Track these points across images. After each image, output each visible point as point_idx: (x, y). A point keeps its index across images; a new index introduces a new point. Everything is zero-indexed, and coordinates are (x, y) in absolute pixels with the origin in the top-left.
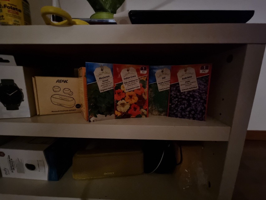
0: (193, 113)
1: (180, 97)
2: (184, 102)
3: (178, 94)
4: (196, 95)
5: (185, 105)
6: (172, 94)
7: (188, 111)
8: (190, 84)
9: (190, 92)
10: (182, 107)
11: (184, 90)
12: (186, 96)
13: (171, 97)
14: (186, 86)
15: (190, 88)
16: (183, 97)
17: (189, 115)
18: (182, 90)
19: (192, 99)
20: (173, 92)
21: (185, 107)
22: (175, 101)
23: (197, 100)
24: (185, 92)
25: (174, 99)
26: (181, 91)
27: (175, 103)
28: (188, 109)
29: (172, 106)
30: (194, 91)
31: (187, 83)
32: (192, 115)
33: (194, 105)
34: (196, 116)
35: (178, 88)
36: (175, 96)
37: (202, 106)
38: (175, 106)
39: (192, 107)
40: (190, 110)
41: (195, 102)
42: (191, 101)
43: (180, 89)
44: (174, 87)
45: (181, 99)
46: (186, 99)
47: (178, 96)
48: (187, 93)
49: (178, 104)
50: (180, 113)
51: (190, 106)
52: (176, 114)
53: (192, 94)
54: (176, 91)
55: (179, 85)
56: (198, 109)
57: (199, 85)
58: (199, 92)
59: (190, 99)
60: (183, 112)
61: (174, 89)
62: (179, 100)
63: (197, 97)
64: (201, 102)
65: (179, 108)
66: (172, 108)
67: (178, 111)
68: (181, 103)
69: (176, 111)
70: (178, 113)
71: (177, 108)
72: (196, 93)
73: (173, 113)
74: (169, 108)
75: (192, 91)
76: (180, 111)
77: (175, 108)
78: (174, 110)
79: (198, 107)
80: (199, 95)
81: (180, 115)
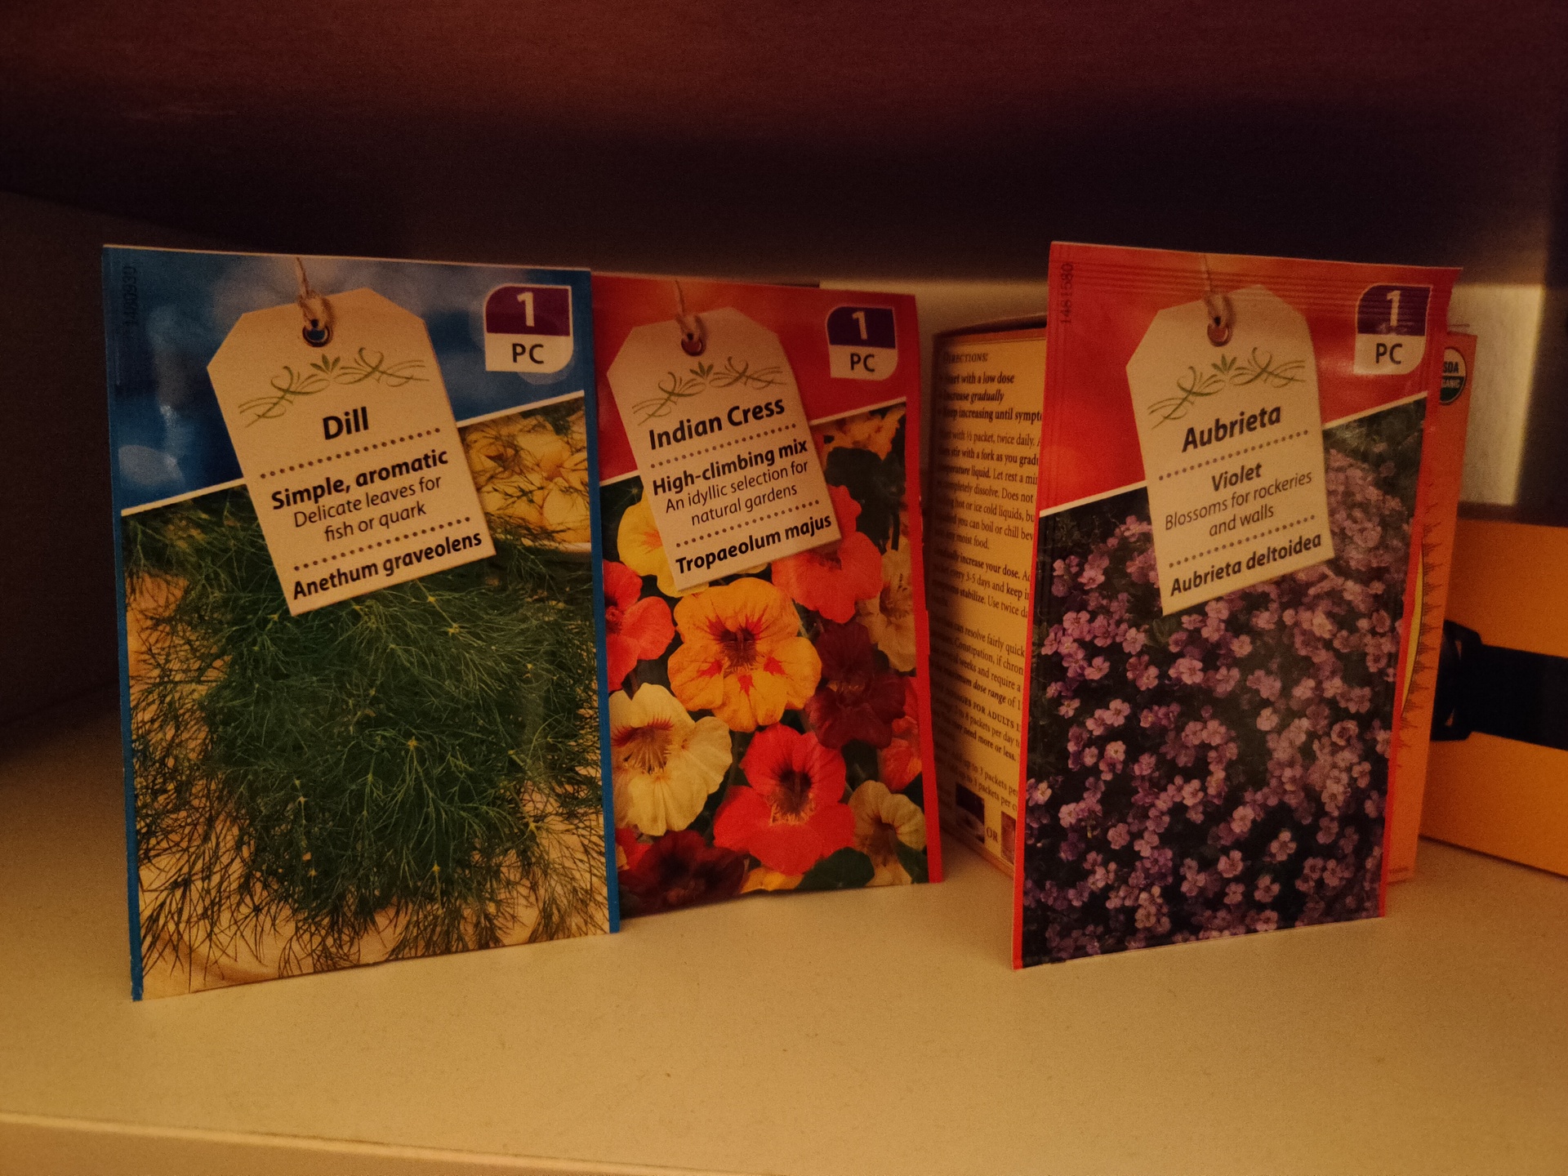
0: (1282, 857)
1: (1149, 679)
2: (1195, 734)
3: (1134, 639)
4: (1311, 639)
5: (1204, 774)
6: (1067, 646)
7: (1238, 844)
8: (1252, 507)
9: (1250, 601)
10: (1178, 809)
11: (1198, 579)
12: (1212, 656)
13: (1052, 690)
14: (1216, 530)
15: (1256, 561)
16: (1188, 671)
17: (1248, 895)
19: (1278, 685)
20: (1069, 618)
21: (1206, 803)
22: (1101, 743)
23: (1319, 683)
24: (1199, 609)
25: (1085, 711)
26: (1170, 604)
27: (1095, 771)
28: (1243, 818)
29: (1068, 814)
30: (1292, 591)
31: (1226, 493)
32: (1273, 881)
33: (1289, 751)
34: (1306, 880)
35: (1132, 568)
36: (1097, 670)
37: (1356, 760)
38: (1098, 808)
39: (1274, 782)
40: (1254, 821)
41: (1297, 721)
42: (1266, 712)
43: (1152, 574)
44: (1090, 557)
45: (1162, 711)
46: (1222, 689)
47: (1126, 671)
48: (1225, 614)
49: (1137, 772)
50: (1156, 890)
51: (1258, 780)
52: (1112, 903)
53: (1272, 627)
54: (1114, 606)
55: (1144, 527)
56: (1325, 797)
57: (1337, 516)
58: (1334, 603)
59: (1257, 691)
60: (1194, 864)
61: (1083, 580)
62: (1139, 721)
63: (1317, 655)
64: (1353, 709)
65: (1146, 828)
66: (1064, 846)
67: (1138, 864)
68: (1169, 757)
69: (1113, 866)
70: (1136, 892)
71: (1130, 825)
72: (1308, 614)
73: (1076, 898)
74: (1031, 842)
75: (1274, 595)
76: (1157, 861)
77: (1105, 832)
78: (1087, 866)
79: (1328, 768)
80: (1339, 635)
81: (1153, 910)
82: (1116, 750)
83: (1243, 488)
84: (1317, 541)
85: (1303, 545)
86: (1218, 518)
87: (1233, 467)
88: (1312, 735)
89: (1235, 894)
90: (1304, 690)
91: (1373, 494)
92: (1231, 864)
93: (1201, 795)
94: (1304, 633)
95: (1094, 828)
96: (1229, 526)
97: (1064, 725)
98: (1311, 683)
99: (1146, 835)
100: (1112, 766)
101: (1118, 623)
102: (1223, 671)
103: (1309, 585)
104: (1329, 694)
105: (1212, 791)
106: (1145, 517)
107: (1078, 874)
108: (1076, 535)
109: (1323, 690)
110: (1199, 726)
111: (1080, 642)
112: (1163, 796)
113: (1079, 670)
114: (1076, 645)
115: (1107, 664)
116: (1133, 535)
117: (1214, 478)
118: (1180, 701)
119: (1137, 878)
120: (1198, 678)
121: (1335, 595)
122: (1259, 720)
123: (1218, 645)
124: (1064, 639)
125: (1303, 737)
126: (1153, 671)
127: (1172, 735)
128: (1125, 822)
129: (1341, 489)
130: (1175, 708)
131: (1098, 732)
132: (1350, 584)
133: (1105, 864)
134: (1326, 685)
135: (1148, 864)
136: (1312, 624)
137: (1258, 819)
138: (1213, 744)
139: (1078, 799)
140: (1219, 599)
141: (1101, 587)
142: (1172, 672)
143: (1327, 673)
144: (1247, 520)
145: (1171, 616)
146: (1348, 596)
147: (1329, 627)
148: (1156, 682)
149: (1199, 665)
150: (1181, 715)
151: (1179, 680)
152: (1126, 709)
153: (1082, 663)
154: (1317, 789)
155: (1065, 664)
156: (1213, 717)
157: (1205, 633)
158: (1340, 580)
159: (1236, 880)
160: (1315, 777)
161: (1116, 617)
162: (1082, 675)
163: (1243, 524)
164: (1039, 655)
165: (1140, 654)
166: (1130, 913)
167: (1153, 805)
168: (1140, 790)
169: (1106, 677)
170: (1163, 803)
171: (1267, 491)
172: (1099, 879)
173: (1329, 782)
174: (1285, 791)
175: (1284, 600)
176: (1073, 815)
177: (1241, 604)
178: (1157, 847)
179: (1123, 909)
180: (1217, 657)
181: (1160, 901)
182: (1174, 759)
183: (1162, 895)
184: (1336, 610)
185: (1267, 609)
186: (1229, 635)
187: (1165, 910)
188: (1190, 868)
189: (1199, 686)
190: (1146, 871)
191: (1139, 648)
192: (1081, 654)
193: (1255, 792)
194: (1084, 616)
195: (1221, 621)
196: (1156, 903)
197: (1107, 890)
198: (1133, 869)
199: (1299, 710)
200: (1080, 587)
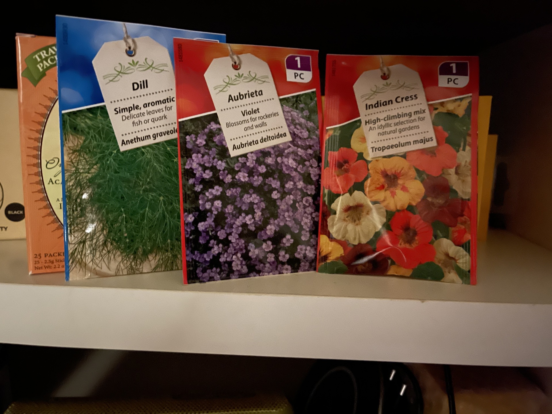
0: (288, 244)
1: (228, 179)
2: (248, 199)
3: (221, 165)
4: (288, 167)
5: (253, 213)
6: (195, 166)
7: (269, 239)
8: (258, 122)
9: (264, 153)
10: (245, 225)
11: (242, 146)
12: (251, 172)
13: (191, 181)
14: (246, 129)
15: (263, 140)
16: (242, 177)
17: (277, 258)
18: (234, 147)
19: (279, 183)
20: (194, 156)
21: (255, 223)
22: (212, 201)
23: (295, 183)
24: (245, 156)
25: (205, 189)
26: (233, 153)
27: (210, 211)
28: (271, 230)
29: (201, 226)
30: (279, 151)
31: (248, 117)
32: (286, 253)
33: (286, 206)
34: (299, 254)
35: (216, 139)
36: (208, 175)
37: (313, 211)
38: (213, 224)
39: (281, 217)
40: (275, 231)
41: (288, 196)
42: (275, 192)
43: (224, 143)
44: (199, 135)
45: (234, 190)
46: (256, 184)
47: (219, 176)
48: (255, 158)
49: (227, 211)
50: (239, 255)
51: (275, 216)
52: (222, 260)
53: (274, 163)
54: (210, 152)
55: (218, 126)
56: (302, 224)
57: (291, 127)
58: (295, 156)
59: (271, 185)
60: (253, 245)
61: (197, 143)
62: (226, 194)
63: (292, 173)
64: (309, 193)
65: (233, 232)
66: (201, 238)
67: (231, 245)
68: (239, 206)
69: (221, 245)
70: (231, 255)
71: (226, 230)
72: (286, 159)
73: (207, 257)
74: (187, 236)
75: (272, 152)
76: (238, 244)
77: (217, 232)
78: (210, 245)
79: (303, 213)
80: (299, 167)
81: (239, 263)
82: (218, 203)
83: (253, 116)
84: (285, 135)
85: (279, 136)
86: (246, 125)
87: (249, 109)
88: (295, 201)
89: (271, 258)
90: (289, 185)
91: (303, 121)
92: (267, 246)
93: (253, 220)
94: (286, 166)
95: (212, 231)
96: (251, 128)
97: (197, 195)
98: (292, 183)
99: (233, 234)
100: (217, 209)
101: (214, 158)
102: (256, 177)
103: (284, 149)
104: (299, 187)
105: (257, 219)
106: (218, 123)
107: (207, 248)
108: (193, 127)
109: (297, 186)
110: (249, 196)
111: (200, 165)
112: (238, 220)
113: (201, 175)
114: (198, 166)
115: (211, 173)
116: (214, 128)
117: (242, 112)
118: (240, 186)
119: (231, 250)
120: (247, 179)
121: (295, 153)
122: (272, 195)
123: (253, 168)
124: (193, 163)
125: (292, 202)
126: (230, 176)
127: (238, 199)
128: (224, 229)
129: (290, 118)
130: (239, 190)
131: (210, 197)
132: (299, 149)
133: (218, 244)
134: (297, 184)
135: (235, 245)
136: (288, 163)
137: (277, 230)
138: (255, 202)
139: (205, 220)
140: (252, 153)
141: (204, 145)
142: (236, 177)
143: (297, 180)
144: (257, 126)
145: (234, 157)
146: (299, 154)
147: (295, 164)
148: (231, 180)
149: (247, 175)
150: (241, 192)
151: (239, 180)
152: (221, 189)
153: (201, 172)
154: (299, 220)
155: (195, 172)
156: (254, 193)
157: (248, 164)
158: (296, 148)
159: (271, 252)
160: (298, 216)
161: (212, 156)
163: (256, 128)
164: (184, 168)
165: (224, 170)
166: (230, 263)
167: (234, 223)
168: (228, 217)
169: (212, 177)
170: (238, 222)
171: (263, 117)
172: (216, 250)
173: (304, 218)
174: (286, 221)
175: (276, 154)
176: (203, 226)
177: (260, 155)
178: (238, 239)
179: (226, 262)
180: (253, 172)
181: (241, 259)
182: (241, 207)
183: (242, 257)
184: (296, 158)
185: (271, 157)
186: (257, 165)
187: (244, 263)
188: (251, 247)
189: (247, 182)
190: (234, 247)
191: (223, 168)
192: (200, 169)
193: (275, 220)
194: (200, 155)
195: (253, 160)
196: (239, 260)
197: (219, 254)
198: (229, 247)
199: (288, 192)
200: (197, 145)
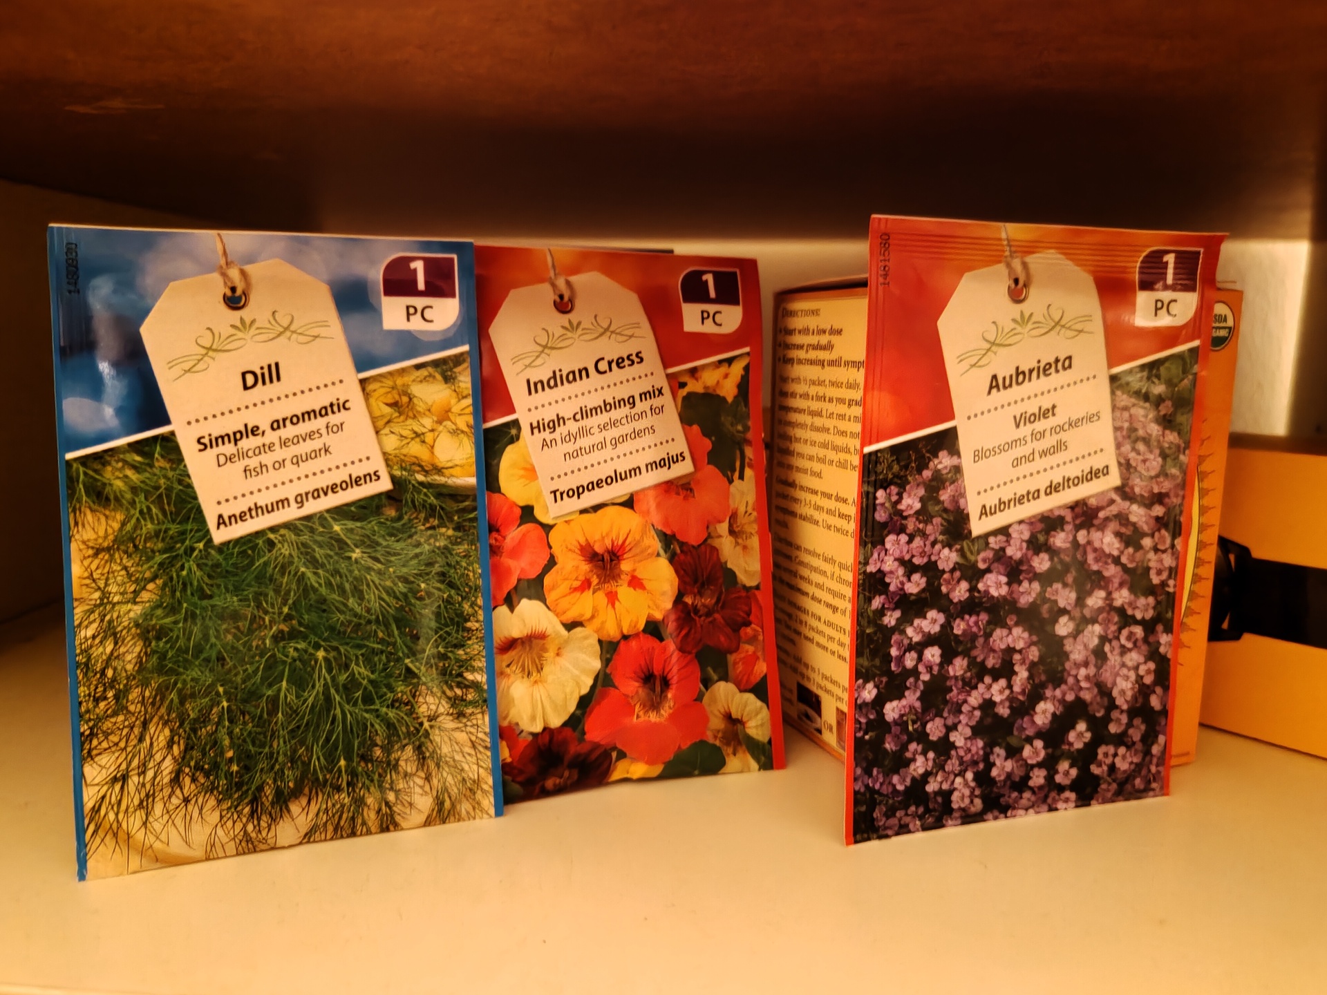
0: (1078, 745)
1: (960, 592)
2: (1002, 639)
3: (947, 558)
4: (1102, 555)
5: (1010, 674)
6: (889, 564)
7: (1040, 735)
8: (1049, 441)
9: (1050, 523)
10: (988, 705)
11: (1003, 505)
12: (1015, 572)
13: (877, 602)
14: (1017, 462)
15: (1053, 489)
16: (995, 585)
17: (1050, 778)
19: (1073, 596)
20: (890, 540)
21: (1011, 699)
22: (919, 648)
23: (1109, 594)
24: (1004, 531)
25: (906, 620)
26: (978, 527)
27: (915, 672)
28: (1044, 712)
29: (892, 710)
30: (1085, 514)
31: (1025, 430)
32: (1071, 766)
33: (1084, 653)
34: (1100, 765)
35: (945, 496)
36: (916, 585)
37: (1142, 659)
38: (918, 705)
39: (1071, 680)
40: (1054, 715)
41: (1090, 627)
42: (1063, 620)
43: (962, 501)
44: (908, 487)
45: (973, 619)
46: (1024, 601)
47: (940, 585)
48: (1026, 536)
49: (952, 673)
50: (969, 775)
51: (1057, 679)
52: (931, 787)
53: (1068, 545)
54: (929, 529)
55: (955, 461)
56: (1115, 693)
57: (1123, 449)
58: (1121, 524)
59: (1056, 602)
60: (1002, 752)
61: (902, 507)
62: (952, 628)
63: (1107, 569)
64: (1139, 616)
65: (960, 722)
66: (888, 738)
67: (953, 753)
68: (979, 660)
69: (931, 755)
70: (952, 777)
71: (945, 719)
72: (1099, 534)
73: (899, 783)
74: (859, 735)
75: (1069, 518)
76: (969, 750)
77: (924, 725)
78: (909, 755)
79: (1118, 667)
80: (1126, 552)
81: (967, 792)
82: (933, 654)
83: (1040, 425)
84: (1105, 471)
85: (1094, 474)
86: (1019, 451)
87: (1031, 407)
88: (1104, 639)
89: (1038, 777)
90: (1096, 600)
91: (1154, 429)
92: (1034, 752)
93: (1007, 692)
94: (1095, 550)
95: (914, 722)
96: (1029, 458)
97: (887, 632)
98: (1102, 594)
99: (960, 728)
100: (929, 668)
101: (933, 544)
102: (1025, 584)
103: (1099, 509)
104: (1118, 603)
105: (1017, 689)
106: (954, 452)
107: (900, 762)
108: (896, 468)
109: (1113, 600)
110: (1005, 632)
111: (901, 561)
112: (974, 693)
113: (899, 585)
114: (896, 563)
115: (924, 580)
116: (945, 467)
117: (1015, 417)
118: (987, 610)
119: (952, 765)
120: (1004, 591)
121: (1122, 518)
122: (1057, 626)
123: (1020, 562)
124: (886, 558)
125: (1096, 641)
126: (964, 585)
127: (981, 640)
128: (941, 716)
129: (1126, 425)
130: (984, 617)
131: (917, 638)
132: (1135, 508)
133: (924, 753)
134: (1116, 595)
135: (961, 753)
136: (1102, 543)
137: (1058, 713)
138: (1018, 648)
139: (900, 696)
140: (1021, 522)
141: (918, 513)
142: (981, 586)
143: (1116, 585)
144: (1044, 453)
145: (979, 537)
146: (1133, 519)
147: (1117, 545)
148: (967, 595)
149: (1004, 579)
150: (989, 623)
151: (987, 592)
152: (941, 618)
153: (901, 579)
154: (1109, 685)
155: (887, 580)
156: (1017, 624)
157: (1009, 552)
158: (1126, 505)
159: (1039, 765)
160: (1107, 676)
161: (932, 538)
162: (902, 589)
163: (1041, 457)
164: (865, 572)
165: (952, 571)
166: (947, 795)
167: (965, 701)
168: (954, 688)
169: (923, 590)
170: (974, 699)
171: (1062, 428)
172: (919, 766)
173: (1119, 680)
174: (1081, 688)
175: (1078, 522)
176: (896, 711)
177: (1040, 526)
178: (969, 738)
179: (940, 792)
180: (1021, 572)
181: (973, 784)
182: (983, 661)
183: (975, 779)
184: (1123, 530)
185: (1063, 530)
186: (1030, 553)
187: (977, 792)
188: (998, 755)
189: (1004, 598)
190: (960, 758)
191: (951, 565)
192: (901, 571)
193: (1055, 689)
194: (904, 538)
195: (1023, 541)
196: (969, 787)
197: (926, 776)
198: (949, 757)
199: (1091, 618)
200: (900, 513)
